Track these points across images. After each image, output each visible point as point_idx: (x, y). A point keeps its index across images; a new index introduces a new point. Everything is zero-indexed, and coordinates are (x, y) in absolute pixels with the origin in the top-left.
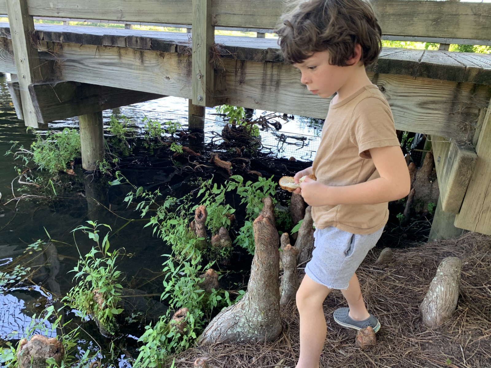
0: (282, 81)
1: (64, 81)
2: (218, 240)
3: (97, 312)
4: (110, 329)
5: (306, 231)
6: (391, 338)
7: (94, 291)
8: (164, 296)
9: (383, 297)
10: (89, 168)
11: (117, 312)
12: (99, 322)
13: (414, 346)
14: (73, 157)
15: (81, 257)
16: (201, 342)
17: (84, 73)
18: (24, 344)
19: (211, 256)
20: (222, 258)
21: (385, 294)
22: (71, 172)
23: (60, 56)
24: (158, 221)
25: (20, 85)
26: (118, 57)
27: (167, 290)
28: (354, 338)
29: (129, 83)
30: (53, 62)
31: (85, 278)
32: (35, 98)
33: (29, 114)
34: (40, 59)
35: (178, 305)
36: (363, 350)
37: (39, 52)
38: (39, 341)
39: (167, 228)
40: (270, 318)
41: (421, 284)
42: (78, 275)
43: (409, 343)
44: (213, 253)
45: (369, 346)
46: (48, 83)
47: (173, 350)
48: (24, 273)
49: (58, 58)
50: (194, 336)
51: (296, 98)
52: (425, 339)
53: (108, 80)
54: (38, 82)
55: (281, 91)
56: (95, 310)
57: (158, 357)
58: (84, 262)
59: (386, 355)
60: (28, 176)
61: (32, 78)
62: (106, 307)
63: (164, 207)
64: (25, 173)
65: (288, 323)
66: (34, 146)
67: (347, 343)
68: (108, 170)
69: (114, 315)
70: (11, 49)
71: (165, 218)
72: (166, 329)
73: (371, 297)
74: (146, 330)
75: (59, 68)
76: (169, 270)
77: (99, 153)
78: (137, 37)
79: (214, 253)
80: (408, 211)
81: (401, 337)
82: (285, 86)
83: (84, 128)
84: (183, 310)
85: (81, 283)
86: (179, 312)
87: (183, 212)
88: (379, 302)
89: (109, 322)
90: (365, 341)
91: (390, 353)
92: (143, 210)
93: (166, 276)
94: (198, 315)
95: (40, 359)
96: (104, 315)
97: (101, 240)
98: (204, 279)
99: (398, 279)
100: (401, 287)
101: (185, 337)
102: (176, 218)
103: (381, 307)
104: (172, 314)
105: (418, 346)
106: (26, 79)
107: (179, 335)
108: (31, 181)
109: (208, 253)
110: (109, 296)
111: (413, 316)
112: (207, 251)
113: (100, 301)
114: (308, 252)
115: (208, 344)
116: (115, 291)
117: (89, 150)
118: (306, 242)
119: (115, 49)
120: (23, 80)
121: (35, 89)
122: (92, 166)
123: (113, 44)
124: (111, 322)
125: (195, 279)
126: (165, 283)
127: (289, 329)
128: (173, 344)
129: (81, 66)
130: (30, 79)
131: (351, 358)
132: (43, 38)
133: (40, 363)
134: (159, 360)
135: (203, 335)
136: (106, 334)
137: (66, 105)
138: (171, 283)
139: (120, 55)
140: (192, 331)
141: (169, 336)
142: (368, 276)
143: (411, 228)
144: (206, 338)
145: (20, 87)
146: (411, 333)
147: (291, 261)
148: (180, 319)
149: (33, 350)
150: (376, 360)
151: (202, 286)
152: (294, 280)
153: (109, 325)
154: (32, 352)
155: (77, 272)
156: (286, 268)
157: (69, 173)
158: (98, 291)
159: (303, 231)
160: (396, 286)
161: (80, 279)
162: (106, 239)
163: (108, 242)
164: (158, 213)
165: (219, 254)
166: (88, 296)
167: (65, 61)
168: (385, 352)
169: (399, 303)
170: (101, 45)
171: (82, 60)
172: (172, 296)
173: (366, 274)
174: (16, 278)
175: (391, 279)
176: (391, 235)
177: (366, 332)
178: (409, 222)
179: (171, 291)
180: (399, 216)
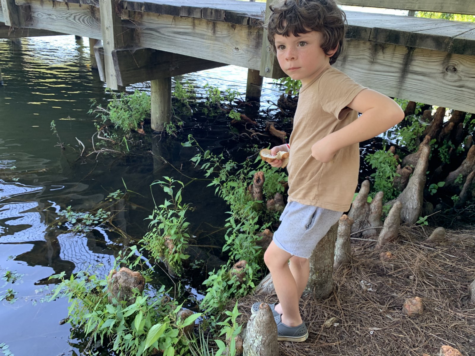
0: (350, 56)
1: (142, 48)
2: (273, 204)
3: (167, 256)
4: (178, 271)
5: (360, 204)
6: (438, 310)
7: (166, 237)
8: (225, 248)
9: (432, 272)
10: (157, 128)
11: (185, 257)
12: (168, 264)
13: (460, 320)
14: (143, 117)
15: (156, 207)
16: (258, 292)
17: (159, 41)
18: (113, 274)
19: (266, 218)
20: (275, 221)
21: (435, 270)
22: (141, 131)
23: (140, 24)
24: (220, 182)
25: (104, 50)
26: (192, 27)
27: (228, 243)
28: (401, 306)
29: (200, 52)
30: (133, 30)
31: (158, 225)
32: (117, 62)
33: (110, 77)
34: (123, 27)
35: (237, 257)
36: (409, 317)
37: (123, 21)
38: (126, 272)
39: (227, 189)
40: (323, 278)
41: (472, 265)
42: (152, 223)
43: (456, 317)
44: (267, 215)
45: (416, 314)
46: (128, 49)
47: (233, 295)
48: (105, 216)
49: (139, 27)
50: (252, 285)
51: (361, 73)
52: (471, 315)
53: (181, 49)
54: (120, 48)
55: (347, 66)
56: (166, 254)
57: (221, 298)
58: (158, 212)
59: (431, 324)
60: (105, 132)
61: (115, 44)
62: (176, 252)
63: (225, 170)
64: (102, 129)
65: (338, 285)
66: (111, 106)
67: (394, 309)
68: (174, 131)
69: (182, 259)
70: (97, 16)
71: (227, 180)
72: (226, 278)
73: (421, 271)
74: (210, 275)
75: (138, 36)
76: (231, 226)
77: (166, 115)
78: (212, 9)
81: (448, 311)
82: (352, 61)
83: (154, 92)
84: (242, 262)
85: (154, 230)
86: (238, 264)
87: (242, 176)
88: (428, 277)
89: (177, 265)
90: (412, 309)
91: (436, 323)
92: (208, 171)
93: (228, 231)
94: (255, 268)
95: (126, 287)
96: (174, 258)
97: (175, 194)
98: (262, 237)
99: (449, 258)
100: (451, 265)
101: (244, 286)
102: (236, 181)
103: (430, 282)
104: (232, 265)
105: (465, 320)
106: (110, 45)
107: (238, 283)
108: (108, 137)
109: (263, 215)
110: (178, 243)
111: (462, 294)
112: (263, 213)
113: (170, 246)
114: (360, 224)
115: (264, 294)
116: (184, 240)
117: (158, 112)
118: (359, 214)
119: (190, 20)
120: (108, 45)
121: (117, 54)
122: (160, 127)
123: (189, 15)
124: (179, 265)
125: (253, 236)
126: (226, 237)
127: (339, 290)
128: (232, 290)
129: (158, 34)
130: (113, 45)
131: (397, 323)
132: (127, 7)
133: (126, 290)
134: (220, 301)
135: (260, 285)
136: (174, 275)
137: (142, 69)
138: (232, 237)
139: (194, 25)
140: (251, 281)
141: (230, 283)
142: (418, 251)
143: (466, 210)
144: (262, 289)
145: (104, 52)
146: (459, 308)
147: (346, 230)
148: (240, 269)
149: (121, 279)
150: (421, 328)
151: (258, 243)
152: (346, 248)
153: (177, 268)
154: (121, 281)
155: (152, 220)
156: (340, 236)
157: (140, 132)
158: (169, 238)
159: (357, 204)
160: (446, 264)
161: (154, 226)
162: (179, 193)
163: (181, 197)
164: (221, 175)
165: (273, 217)
166: (161, 242)
167: (144, 30)
168: (431, 322)
169: (448, 280)
170: (178, 15)
171: (159, 29)
172: (232, 249)
173: (416, 250)
174: (99, 219)
175: (442, 257)
176: (444, 216)
177: (414, 301)
178: (464, 205)
179: (232, 245)
180: (454, 198)
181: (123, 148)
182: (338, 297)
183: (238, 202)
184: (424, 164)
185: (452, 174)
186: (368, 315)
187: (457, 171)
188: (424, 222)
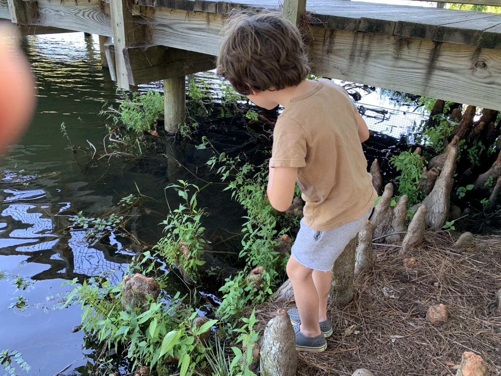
0: (372, 52)
1: (154, 45)
3: (182, 262)
4: (193, 278)
5: (383, 208)
6: (464, 318)
7: (181, 243)
8: (241, 254)
9: (458, 279)
10: (171, 130)
11: (201, 263)
12: (183, 271)
13: (487, 328)
14: (156, 119)
15: (170, 212)
16: (276, 299)
17: (172, 38)
18: (127, 280)
19: (284, 223)
20: (294, 226)
21: (461, 276)
22: (154, 133)
23: (152, 20)
24: (236, 186)
25: (115, 48)
26: (206, 23)
27: (245, 248)
28: (425, 314)
29: (215, 49)
30: (145, 27)
31: (173, 230)
32: (129, 61)
33: (122, 76)
34: (134, 23)
35: (254, 263)
36: (433, 325)
37: (133, 16)
38: (140, 279)
39: (244, 193)
40: (343, 284)
42: (167, 228)
43: (482, 325)
44: (285, 220)
45: (440, 322)
46: (140, 47)
47: (250, 302)
48: (118, 221)
49: (150, 23)
50: (270, 292)
51: (385, 70)
52: (498, 323)
53: (195, 46)
54: (131, 46)
55: (370, 63)
56: (181, 259)
57: (237, 306)
58: (173, 217)
59: (456, 332)
60: (117, 134)
61: (126, 41)
62: (191, 258)
63: (242, 174)
64: (114, 131)
65: (359, 291)
66: (123, 107)
67: (417, 317)
68: (188, 133)
69: (197, 265)
70: (107, 11)
71: (243, 183)
72: (243, 284)
73: (446, 278)
74: (226, 282)
75: (150, 32)
76: (248, 232)
77: (180, 116)
78: (227, 3)
79: (287, 220)
80: (494, 197)
81: (474, 318)
82: (375, 57)
83: (168, 92)
84: (260, 268)
85: (169, 235)
86: (255, 270)
87: (259, 179)
88: (453, 284)
89: (192, 272)
90: (436, 316)
91: (461, 331)
92: (223, 174)
93: (245, 236)
94: (273, 275)
95: (140, 294)
96: (188, 264)
97: (189, 199)
98: (280, 243)
99: (477, 265)
100: (479, 272)
101: (261, 293)
102: (253, 185)
103: (456, 289)
104: (249, 271)
105: (491, 328)
106: (121, 42)
107: (256, 290)
108: (120, 139)
109: (281, 220)
110: (194, 249)
111: (489, 301)
112: (280, 218)
113: (185, 252)
114: (383, 229)
115: (282, 301)
116: (199, 246)
117: (171, 113)
118: (382, 219)
119: (205, 15)
120: (118, 43)
121: (129, 52)
122: (174, 129)
123: (203, 10)
124: (194, 272)
125: (271, 241)
126: (243, 243)
127: (360, 297)
128: (249, 297)
129: (171, 31)
130: (124, 43)
131: (420, 331)
132: (138, 2)
133: (140, 297)
134: (237, 309)
135: (278, 292)
136: (189, 282)
137: (155, 68)
138: (249, 243)
139: (209, 21)
140: (268, 287)
141: (247, 289)
142: (444, 257)
143: (496, 215)
144: (280, 295)
145: (115, 50)
146: (485, 316)
147: (367, 234)
148: (257, 275)
149: (135, 285)
150: (445, 336)
151: (276, 249)
152: (368, 253)
153: (193, 274)
154: (135, 287)
155: (166, 225)
156: (361, 241)
157: (153, 134)
158: (184, 243)
159: (380, 208)
160: (473, 271)
161: (168, 231)
162: (194, 197)
163: (196, 201)
164: (237, 178)
165: (292, 222)
166: (175, 247)
167: (156, 26)
168: (456, 330)
169: (475, 287)
170: (192, 10)
171: (172, 25)
172: (249, 255)
173: (442, 256)
174: (112, 224)
175: (468, 263)
176: (473, 221)
177: (438, 308)
178: (494, 208)
179: (248, 251)
180: (484, 201)
181: (136, 150)
182: (358, 304)
183: (255, 206)
184: (451, 166)
185: (482, 176)
186: (390, 323)
187: (487, 173)
188: (451, 227)
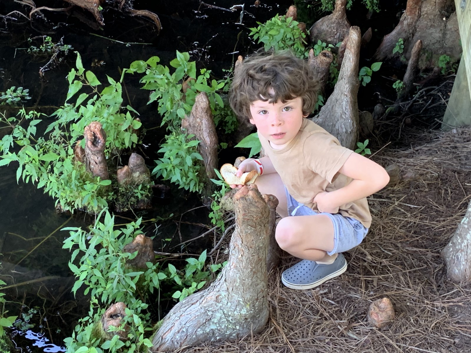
2: (129, 174)
6: (412, 305)
13: (440, 313)
16: (158, 349)
20: (138, 201)
28: (365, 313)
35: (104, 298)
36: (380, 330)
41: (441, 216)
43: (434, 310)
44: (123, 195)
45: (387, 323)
50: (148, 343)
59: (408, 331)
67: (357, 321)
69: (5, 328)
80: (410, 76)
81: (423, 303)
84: (116, 306)
86: (111, 310)
90: (381, 317)
91: (413, 329)
94: (140, 310)
98: (136, 253)
99: (410, 210)
100: (415, 223)
105: (445, 311)
107: (121, 344)
111: (435, 268)
125: (120, 254)
141: (106, 346)
143: (415, 101)
146: (435, 294)
148: (116, 320)
150: (397, 341)
160: (408, 223)
168: (407, 328)
169: (415, 249)
172: (87, 283)
177: (382, 305)
182: (279, 324)
185: (388, 38)
186: (327, 341)
187: (394, 33)
